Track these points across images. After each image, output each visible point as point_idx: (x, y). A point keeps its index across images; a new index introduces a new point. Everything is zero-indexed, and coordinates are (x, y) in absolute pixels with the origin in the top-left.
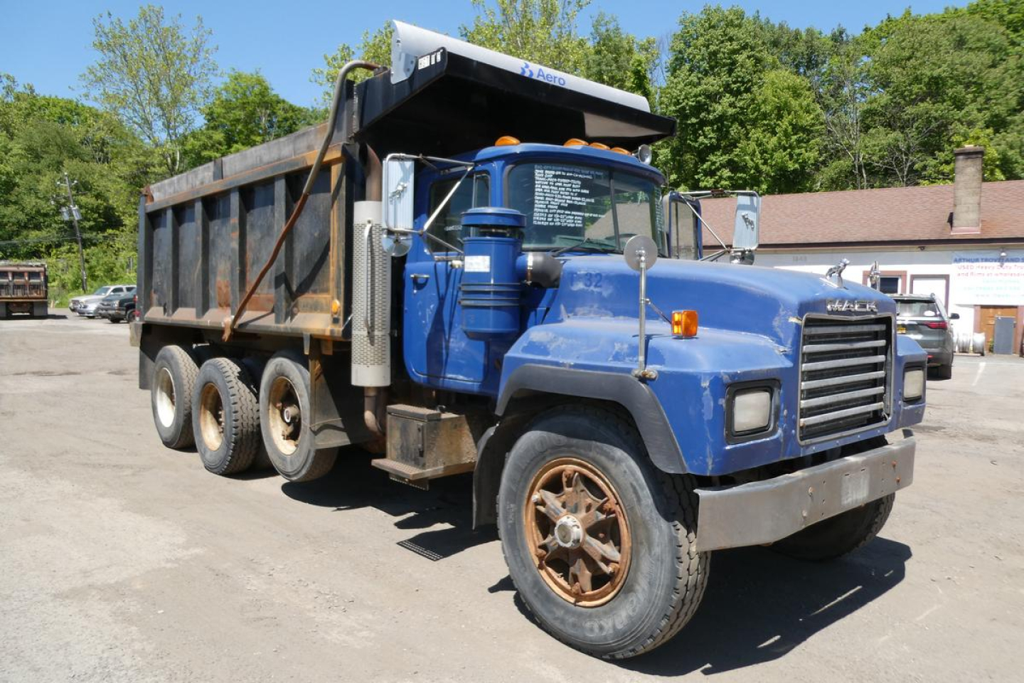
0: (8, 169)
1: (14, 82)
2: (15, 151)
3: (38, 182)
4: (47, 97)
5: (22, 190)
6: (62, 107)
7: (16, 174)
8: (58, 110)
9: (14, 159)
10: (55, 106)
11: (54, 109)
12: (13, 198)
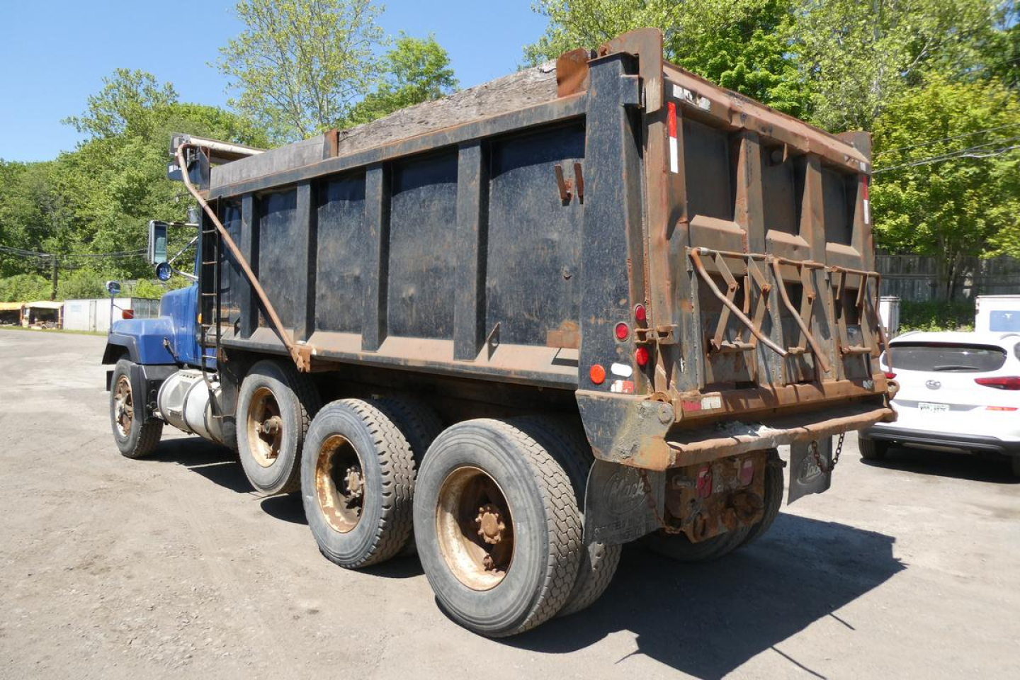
0: (141, 175)
1: (154, 82)
2: (149, 156)
3: (171, 188)
4: (189, 104)
5: (153, 198)
6: (202, 114)
7: (150, 181)
8: (198, 117)
9: (148, 164)
10: (195, 113)
11: (195, 116)
12: (144, 209)
